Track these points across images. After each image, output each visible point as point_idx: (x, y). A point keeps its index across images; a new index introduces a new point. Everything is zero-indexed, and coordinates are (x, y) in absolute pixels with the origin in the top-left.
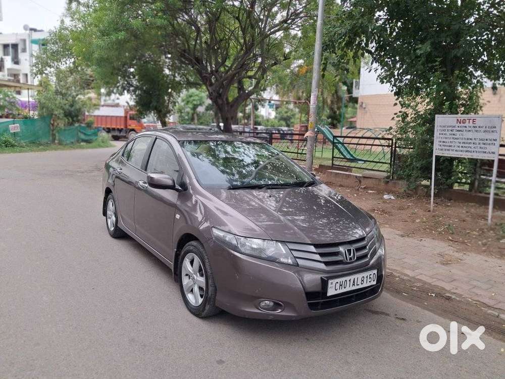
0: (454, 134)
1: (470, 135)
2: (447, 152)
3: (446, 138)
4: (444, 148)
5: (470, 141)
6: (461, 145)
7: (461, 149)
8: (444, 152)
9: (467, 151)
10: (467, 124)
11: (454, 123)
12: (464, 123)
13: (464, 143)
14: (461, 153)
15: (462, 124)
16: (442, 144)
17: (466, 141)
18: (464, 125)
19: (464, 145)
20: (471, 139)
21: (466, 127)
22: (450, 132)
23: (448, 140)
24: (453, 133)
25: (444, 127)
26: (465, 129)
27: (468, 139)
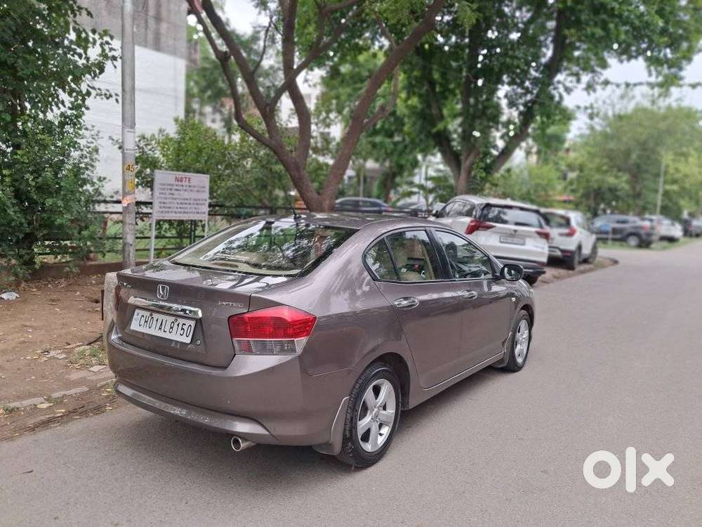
0: (172, 194)
1: (186, 195)
2: (167, 215)
3: (166, 198)
4: (164, 209)
5: (186, 201)
6: (179, 206)
7: (180, 210)
8: (163, 215)
9: (184, 213)
10: (183, 183)
11: (173, 182)
12: (181, 181)
13: (181, 203)
14: (179, 215)
15: (180, 183)
16: (162, 205)
17: (183, 201)
18: (181, 184)
19: (181, 206)
20: (187, 199)
21: (183, 186)
22: (169, 191)
23: (167, 201)
24: (171, 192)
25: (164, 185)
26: (182, 188)
27: (184, 199)
